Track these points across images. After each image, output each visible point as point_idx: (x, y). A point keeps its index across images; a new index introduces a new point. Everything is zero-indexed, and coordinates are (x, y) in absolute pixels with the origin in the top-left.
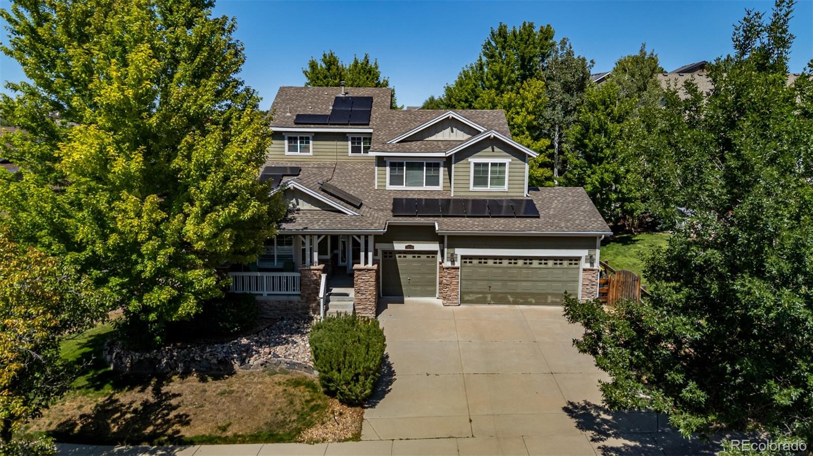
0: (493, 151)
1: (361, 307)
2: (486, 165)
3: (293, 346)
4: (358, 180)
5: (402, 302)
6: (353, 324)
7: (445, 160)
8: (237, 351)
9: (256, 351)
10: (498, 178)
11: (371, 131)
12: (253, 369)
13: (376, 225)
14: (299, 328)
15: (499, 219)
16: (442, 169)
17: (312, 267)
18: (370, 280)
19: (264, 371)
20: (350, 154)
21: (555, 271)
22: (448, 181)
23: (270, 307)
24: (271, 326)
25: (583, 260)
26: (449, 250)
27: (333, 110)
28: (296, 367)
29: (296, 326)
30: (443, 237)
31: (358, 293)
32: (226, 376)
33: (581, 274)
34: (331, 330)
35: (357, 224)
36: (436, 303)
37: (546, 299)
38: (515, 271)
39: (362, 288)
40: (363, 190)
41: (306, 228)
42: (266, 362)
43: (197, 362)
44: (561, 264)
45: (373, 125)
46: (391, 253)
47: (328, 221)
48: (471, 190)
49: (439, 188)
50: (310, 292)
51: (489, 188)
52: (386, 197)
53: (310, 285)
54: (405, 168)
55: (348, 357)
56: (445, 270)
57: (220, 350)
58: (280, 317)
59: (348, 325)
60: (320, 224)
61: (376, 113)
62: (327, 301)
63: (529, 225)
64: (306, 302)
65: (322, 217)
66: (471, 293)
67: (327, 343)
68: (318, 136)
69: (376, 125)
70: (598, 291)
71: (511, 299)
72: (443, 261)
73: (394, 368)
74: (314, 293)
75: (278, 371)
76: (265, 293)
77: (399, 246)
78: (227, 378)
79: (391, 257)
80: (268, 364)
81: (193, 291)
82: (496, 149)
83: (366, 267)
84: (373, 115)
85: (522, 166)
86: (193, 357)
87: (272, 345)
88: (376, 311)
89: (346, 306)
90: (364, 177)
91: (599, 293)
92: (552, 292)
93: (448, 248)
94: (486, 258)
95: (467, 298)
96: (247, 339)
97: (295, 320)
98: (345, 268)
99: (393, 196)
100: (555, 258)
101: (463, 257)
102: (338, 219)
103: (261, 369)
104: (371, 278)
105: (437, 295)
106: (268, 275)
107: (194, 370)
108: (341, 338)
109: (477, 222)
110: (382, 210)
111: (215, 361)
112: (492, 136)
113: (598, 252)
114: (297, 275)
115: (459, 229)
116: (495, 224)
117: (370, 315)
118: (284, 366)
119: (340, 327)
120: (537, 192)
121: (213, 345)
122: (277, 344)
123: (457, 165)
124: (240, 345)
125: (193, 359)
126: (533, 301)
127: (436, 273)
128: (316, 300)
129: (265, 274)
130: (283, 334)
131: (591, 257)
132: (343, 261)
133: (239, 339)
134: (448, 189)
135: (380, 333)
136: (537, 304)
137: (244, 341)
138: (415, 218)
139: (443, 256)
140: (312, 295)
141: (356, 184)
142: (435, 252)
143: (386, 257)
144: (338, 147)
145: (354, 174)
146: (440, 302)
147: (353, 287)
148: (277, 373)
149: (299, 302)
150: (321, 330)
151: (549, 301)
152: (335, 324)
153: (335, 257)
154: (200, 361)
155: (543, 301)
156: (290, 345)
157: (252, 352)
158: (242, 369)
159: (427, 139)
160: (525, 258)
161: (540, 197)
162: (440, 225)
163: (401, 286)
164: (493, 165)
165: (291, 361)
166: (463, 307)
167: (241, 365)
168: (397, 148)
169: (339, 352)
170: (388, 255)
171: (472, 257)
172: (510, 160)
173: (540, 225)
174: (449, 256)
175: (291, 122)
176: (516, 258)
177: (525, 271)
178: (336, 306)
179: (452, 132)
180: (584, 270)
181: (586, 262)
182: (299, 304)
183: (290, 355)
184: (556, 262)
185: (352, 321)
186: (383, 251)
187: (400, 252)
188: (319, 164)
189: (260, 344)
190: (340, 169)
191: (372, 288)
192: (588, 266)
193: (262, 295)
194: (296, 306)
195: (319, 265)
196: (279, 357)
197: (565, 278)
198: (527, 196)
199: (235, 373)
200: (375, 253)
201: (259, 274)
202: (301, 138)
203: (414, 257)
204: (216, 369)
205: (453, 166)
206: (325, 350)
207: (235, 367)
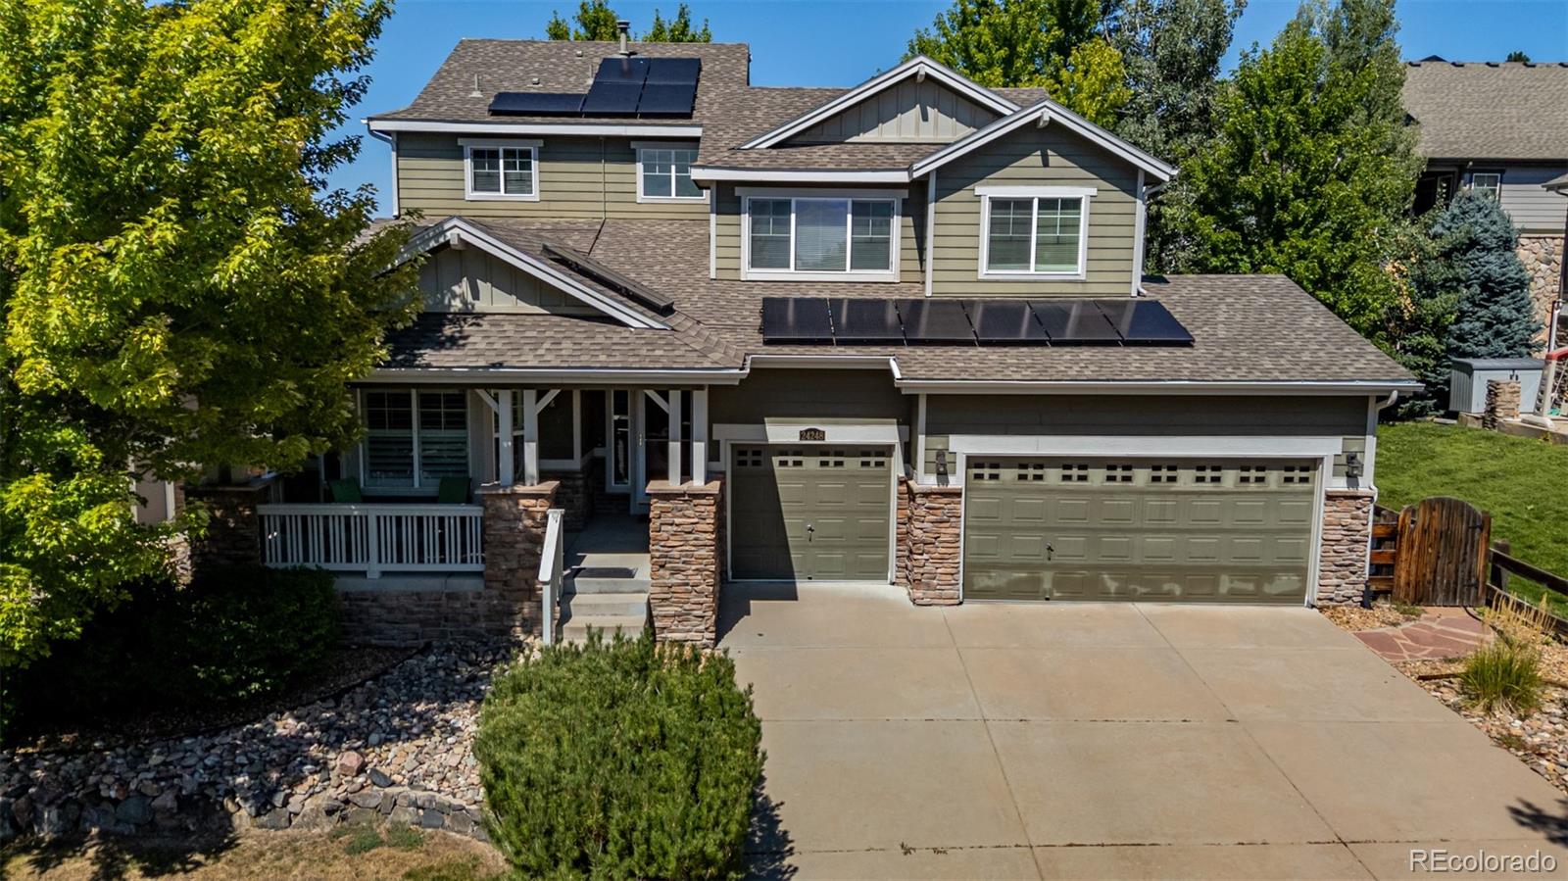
0: (1046, 164)
1: (672, 610)
2: (1024, 204)
3: (443, 741)
4: (661, 259)
5: (792, 596)
6: (643, 671)
7: (905, 194)
8: (251, 762)
9: (316, 762)
10: (1058, 242)
11: (697, 132)
12: (299, 826)
13: (716, 356)
14: (473, 679)
15: (1076, 350)
16: (896, 222)
17: (520, 489)
18: (700, 527)
19: (334, 836)
20: (640, 196)
21: (1243, 502)
22: (915, 254)
23: (391, 610)
24: (385, 672)
25: (1327, 467)
26: (930, 438)
27: (593, 86)
28: (447, 822)
29: (465, 671)
30: (913, 399)
31: (662, 566)
32: (198, 857)
33: (1320, 512)
34: (560, 698)
35: (658, 353)
36: (891, 597)
37: (1216, 583)
38: (1125, 502)
39: (675, 553)
40: (675, 281)
41: (500, 365)
42: (347, 802)
43: (105, 805)
44: (1260, 480)
45: (704, 117)
46: (757, 453)
47: (567, 344)
48: (981, 277)
49: (890, 275)
50: (514, 565)
51: (1032, 271)
52: (741, 297)
53: (512, 545)
54: (793, 216)
55: (617, 814)
56: (919, 500)
57: (195, 758)
58: (422, 643)
59: (627, 674)
60: (541, 352)
61: (709, 96)
62: (566, 594)
63: (1167, 364)
64: (502, 597)
65: (548, 334)
66: (995, 566)
67: (537, 756)
68: (555, 149)
69: (709, 118)
70: (1368, 559)
71: (1112, 586)
72: (909, 475)
73: (788, 821)
74: (524, 568)
75: (384, 836)
76: (374, 568)
77: (782, 432)
78: (198, 864)
79: (756, 463)
80: (351, 810)
81: (29, 555)
82: (1055, 159)
83: (685, 487)
84: (703, 99)
85: (1126, 208)
86: (96, 785)
87: (374, 738)
88: (717, 623)
89: (625, 609)
90: (679, 252)
91: (1371, 565)
92: (1231, 563)
93: (928, 433)
94: (1041, 462)
95: (982, 581)
96: (299, 719)
97: (464, 652)
98: (625, 498)
99: (760, 293)
100: (1243, 464)
101: (974, 462)
102: (600, 339)
103: (327, 826)
104: (701, 520)
105: (892, 574)
106: (382, 514)
107: (95, 831)
108: (593, 730)
109: (1012, 357)
110: (732, 329)
111: (167, 800)
112: (1046, 118)
113: (1371, 441)
114: (473, 511)
115: (964, 376)
116: (1066, 361)
117: (698, 636)
118: (406, 816)
119: (592, 685)
120: (1162, 286)
121: (180, 740)
122: (394, 735)
123: (942, 206)
124: (266, 741)
125: (95, 797)
126: (1178, 590)
127: (887, 512)
128: (531, 592)
129: (374, 511)
130: (419, 699)
131: (1351, 458)
132: (620, 477)
133: (270, 718)
134: (917, 277)
135: (737, 709)
136: (1186, 598)
137: (287, 725)
138: (829, 348)
139: (909, 459)
140: (520, 574)
141: (657, 268)
142: (885, 451)
143: (743, 463)
144: (609, 178)
145: (650, 244)
146: (901, 593)
147: (649, 552)
148: (382, 843)
149: (479, 596)
150: (525, 696)
151: (1223, 589)
152: (576, 672)
153: (595, 467)
154: (115, 802)
155: (1206, 590)
156: (436, 738)
157: (302, 764)
158: (261, 826)
159: (854, 139)
160: (1155, 464)
161: (1175, 297)
162: (904, 366)
163: (785, 546)
164: (1047, 204)
165: (431, 800)
166: (972, 608)
167: (258, 814)
168: (773, 159)
169: (583, 792)
170: (749, 458)
171: (997, 462)
172: (1094, 191)
173: (1201, 365)
174: (933, 456)
175: (483, 110)
176: (1129, 464)
177: (1153, 502)
178: (594, 608)
179: (925, 118)
180: (1331, 497)
181: (1335, 474)
182: (480, 603)
183: (429, 775)
184: (1245, 474)
185: (641, 661)
186: (733, 446)
187: (784, 450)
188: (558, 223)
189: (336, 736)
190: (611, 235)
191: (703, 552)
192: (1340, 485)
193: (363, 574)
194: (470, 610)
195: (540, 482)
196: (393, 784)
197: (1271, 523)
198: (1139, 293)
199: (232, 844)
200: (713, 454)
201: (355, 510)
202: (509, 154)
203: (824, 464)
204: (172, 830)
205: (932, 207)
206: (529, 784)
207: (236, 822)
